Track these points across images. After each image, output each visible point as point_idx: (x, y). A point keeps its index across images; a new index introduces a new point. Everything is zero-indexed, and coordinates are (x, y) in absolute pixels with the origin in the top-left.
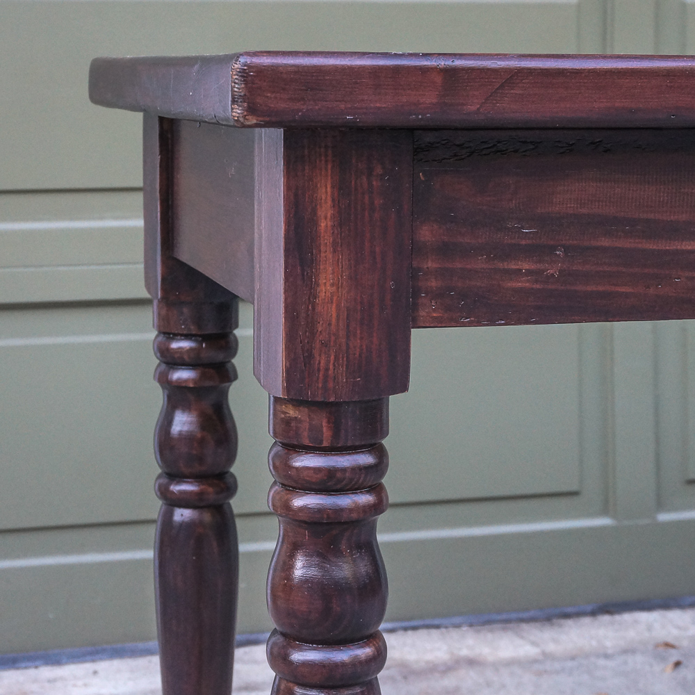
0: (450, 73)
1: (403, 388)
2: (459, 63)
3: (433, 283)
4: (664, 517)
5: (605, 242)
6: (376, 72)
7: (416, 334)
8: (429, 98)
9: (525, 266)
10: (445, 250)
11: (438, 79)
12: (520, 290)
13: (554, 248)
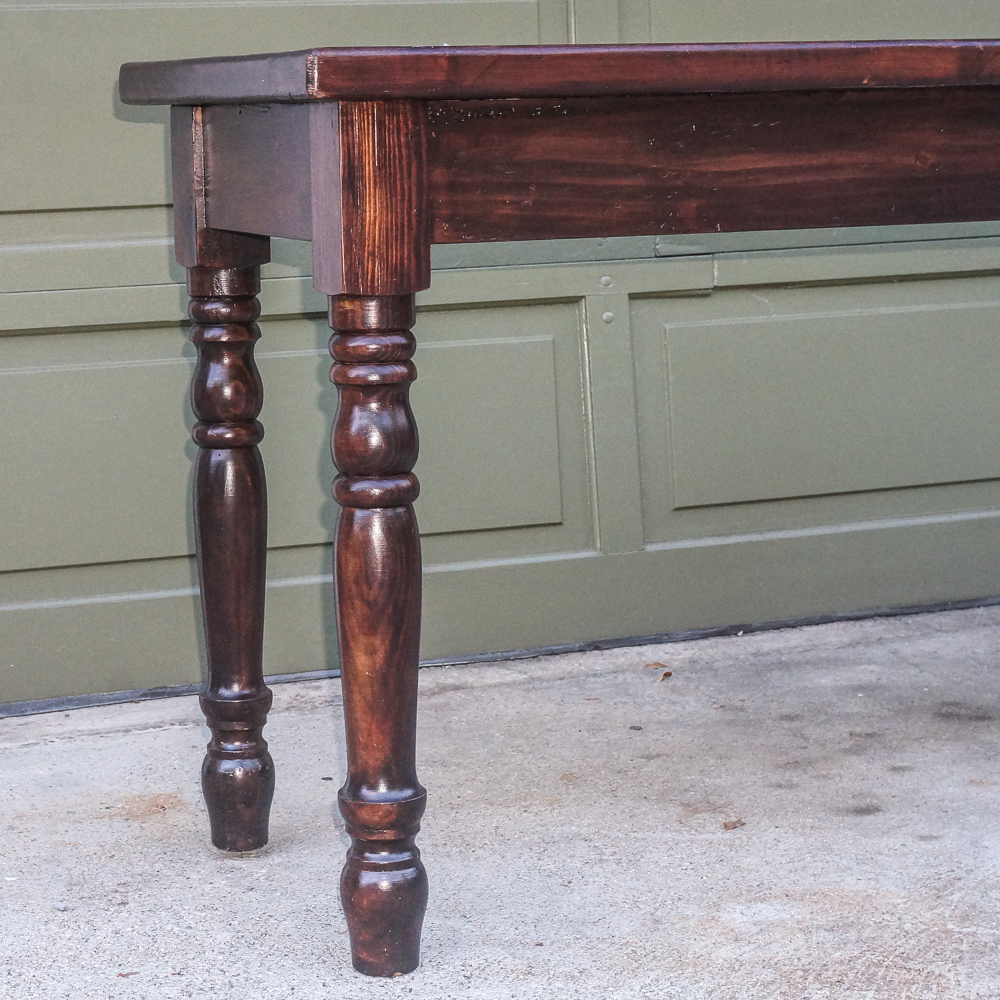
0: (453, 59)
1: (427, 285)
2: (459, 52)
3: (444, 212)
4: (650, 548)
5: (564, 180)
6: (404, 59)
7: (434, 248)
8: (439, 77)
9: (508, 198)
10: (452, 187)
11: (444, 63)
12: (507, 215)
13: (529, 185)
